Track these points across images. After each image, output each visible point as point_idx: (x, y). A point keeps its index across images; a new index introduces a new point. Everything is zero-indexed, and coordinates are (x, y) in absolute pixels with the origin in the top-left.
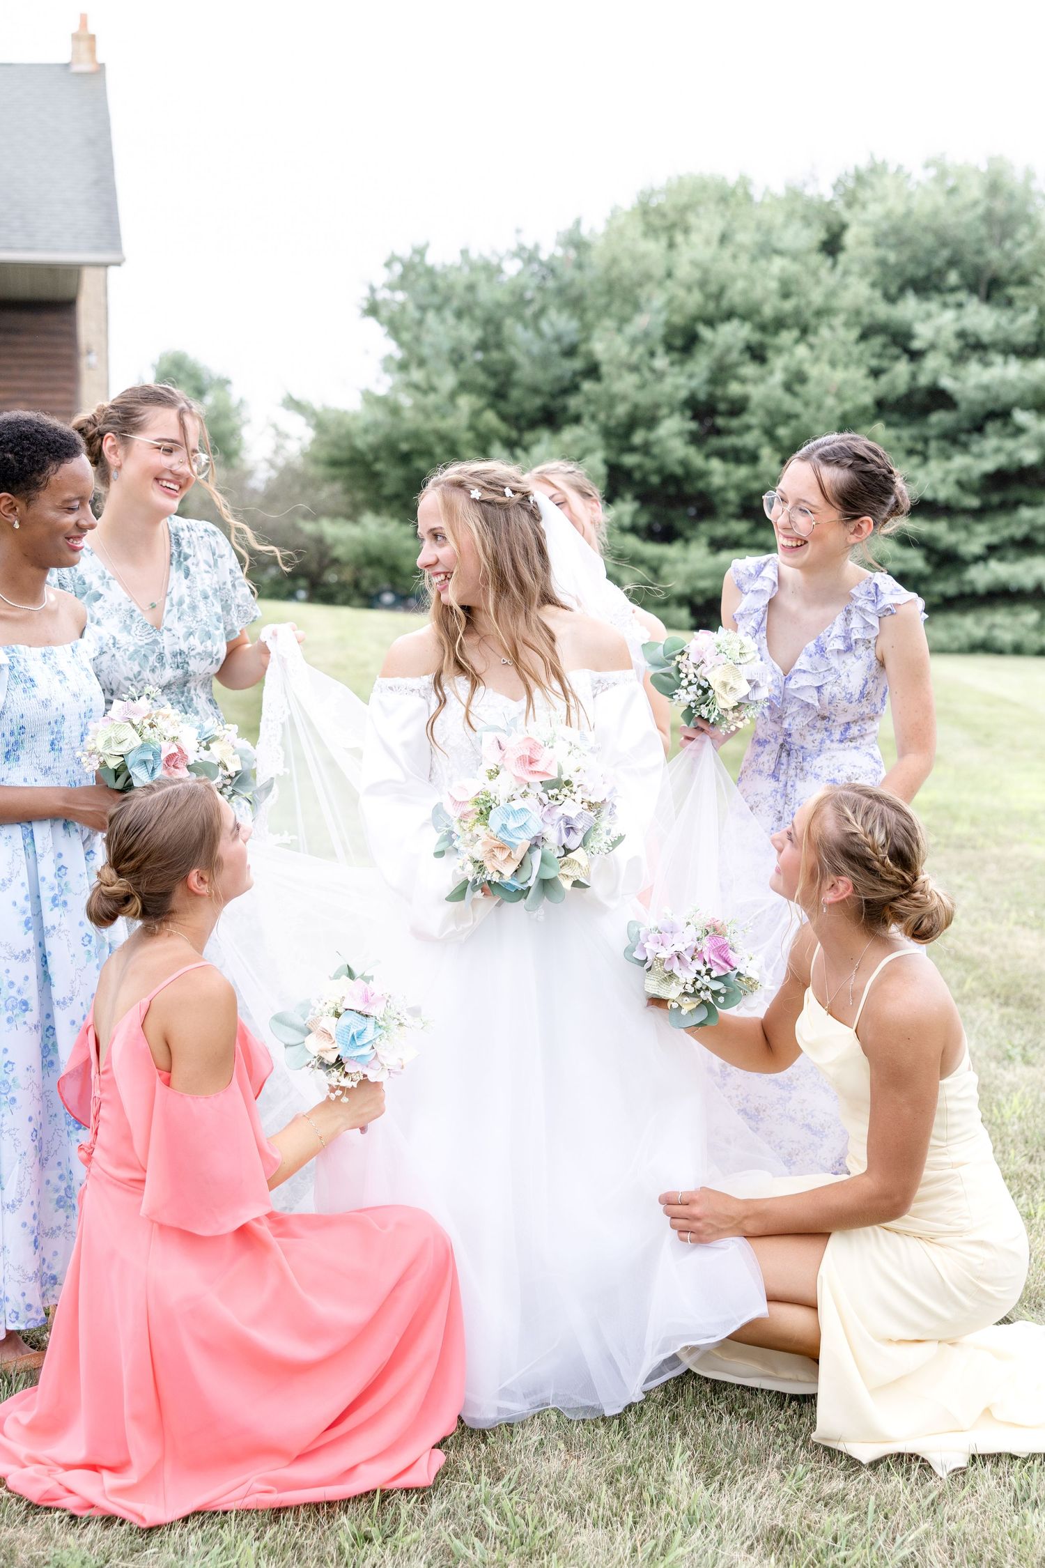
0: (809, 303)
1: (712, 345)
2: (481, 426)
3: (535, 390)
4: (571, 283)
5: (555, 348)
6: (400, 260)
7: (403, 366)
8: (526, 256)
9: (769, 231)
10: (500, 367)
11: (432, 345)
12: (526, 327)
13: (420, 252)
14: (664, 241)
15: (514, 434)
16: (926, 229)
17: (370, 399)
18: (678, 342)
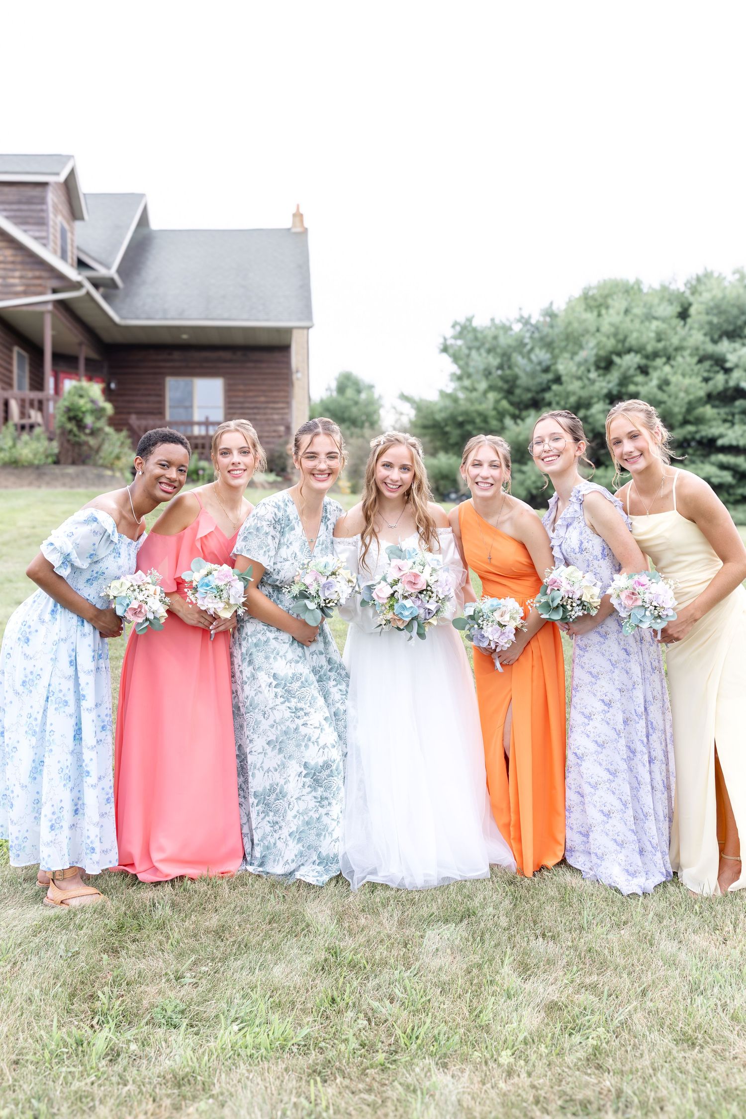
0: (671, 345)
1: (620, 366)
2: (500, 408)
3: (528, 390)
4: (547, 335)
5: (538, 368)
6: (459, 324)
7: (460, 378)
8: (523, 321)
9: (651, 307)
10: (510, 378)
11: (474, 367)
12: (523, 357)
13: (470, 320)
14: (595, 313)
15: (517, 412)
16: (733, 305)
17: (443, 394)
18: (603, 364)
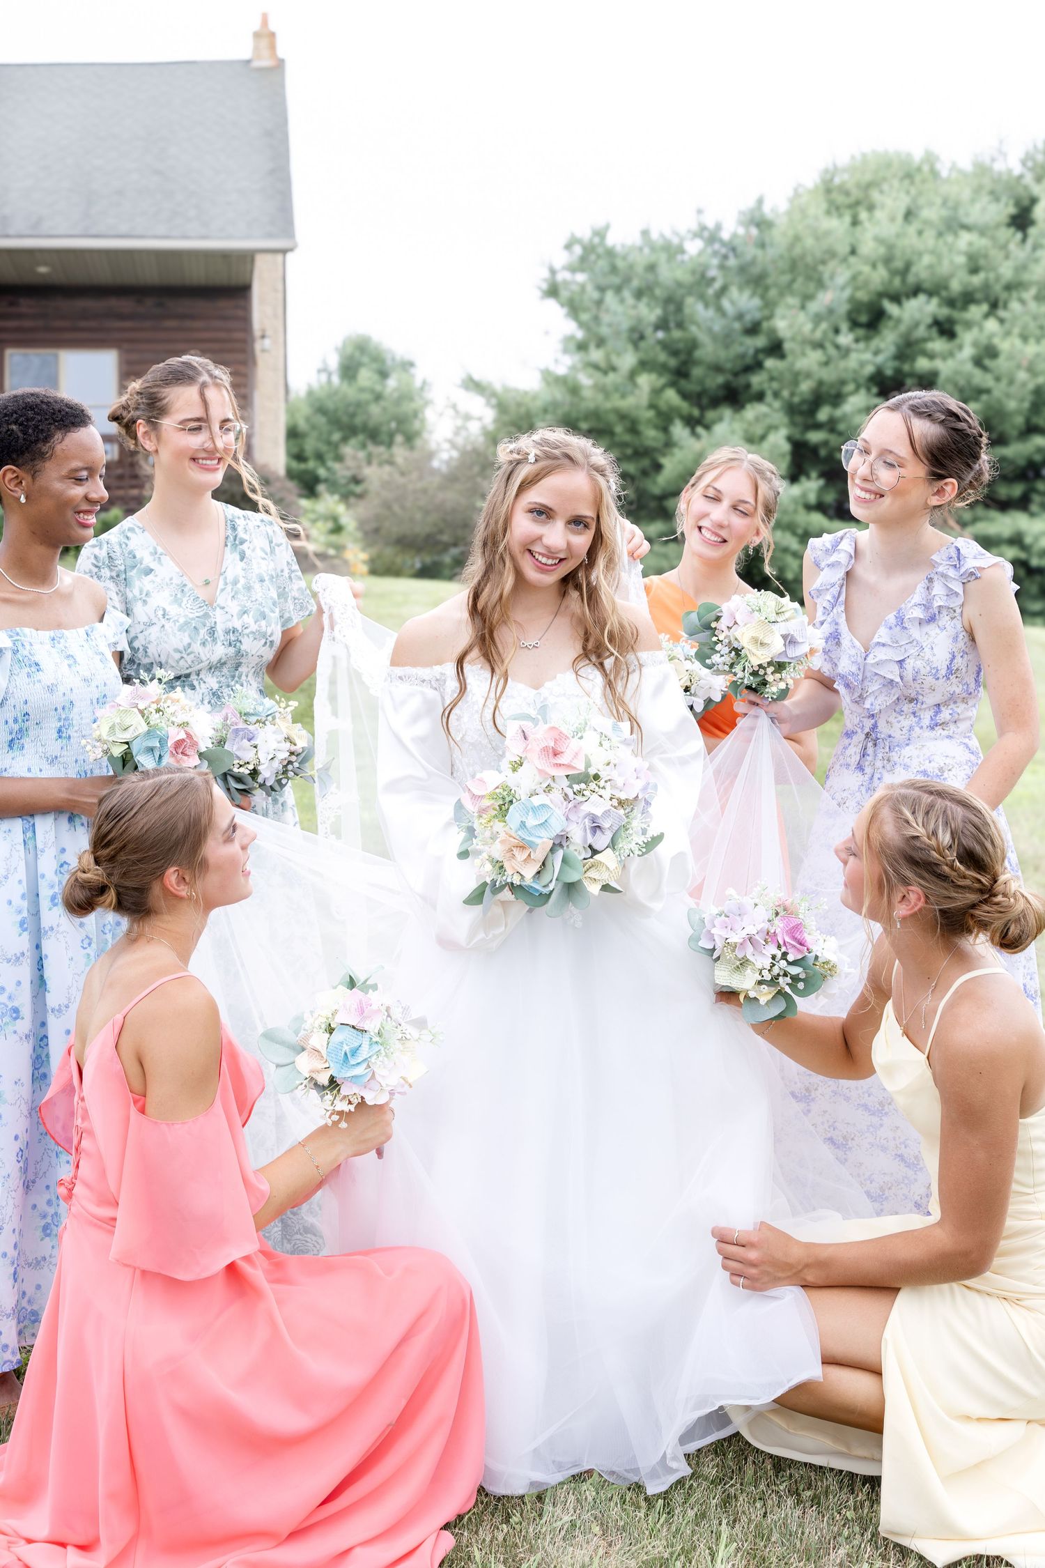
0: (998, 279)
1: (899, 321)
2: (662, 404)
3: (718, 368)
4: (753, 262)
5: (737, 326)
6: (578, 241)
7: (582, 347)
8: (706, 234)
9: (955, 208)
10: (681, 346)
11: (610, 325)
12: (707, 306)
13: (600, 234)
14: (847, 219)
15: (696, 412)
17: (550, 378)
18: (864, 318)
